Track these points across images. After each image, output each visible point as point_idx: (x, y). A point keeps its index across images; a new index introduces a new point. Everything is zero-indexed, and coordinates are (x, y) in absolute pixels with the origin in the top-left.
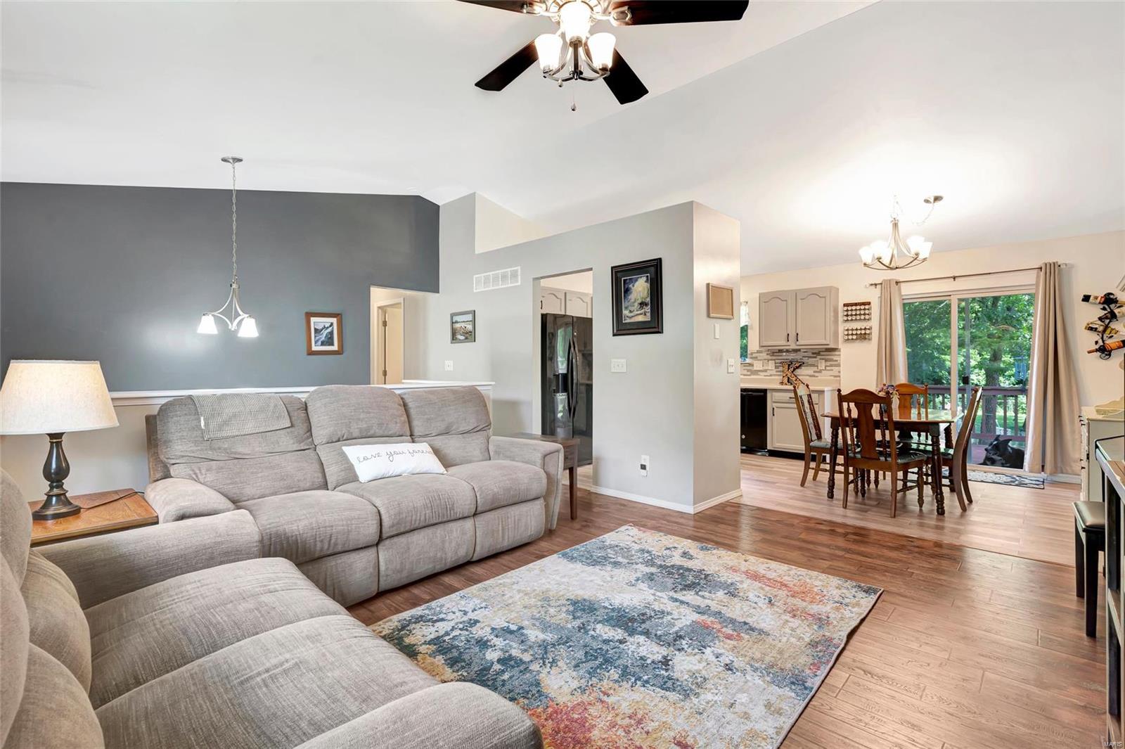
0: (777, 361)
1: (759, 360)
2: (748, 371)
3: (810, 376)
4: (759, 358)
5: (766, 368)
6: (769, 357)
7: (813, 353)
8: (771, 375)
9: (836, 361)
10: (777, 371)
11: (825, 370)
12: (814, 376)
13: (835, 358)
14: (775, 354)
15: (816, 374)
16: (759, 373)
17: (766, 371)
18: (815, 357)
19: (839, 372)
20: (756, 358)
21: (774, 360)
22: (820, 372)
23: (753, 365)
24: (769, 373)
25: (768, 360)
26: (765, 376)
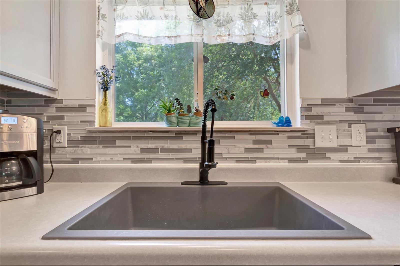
0: (370, 126)
1: (328, 123)
2: (300, 149)
5: (346, 142)
6: (352, 116)
8: (357, 160)
10: (370, 150)
14: (366, 109)
16: (328, 155)
17: (343, 149)
20: (320, 117)
21: (364, 122)
23: (312, 136)
24: (351, 154)
25: (350, 123)
26: (341, 161)
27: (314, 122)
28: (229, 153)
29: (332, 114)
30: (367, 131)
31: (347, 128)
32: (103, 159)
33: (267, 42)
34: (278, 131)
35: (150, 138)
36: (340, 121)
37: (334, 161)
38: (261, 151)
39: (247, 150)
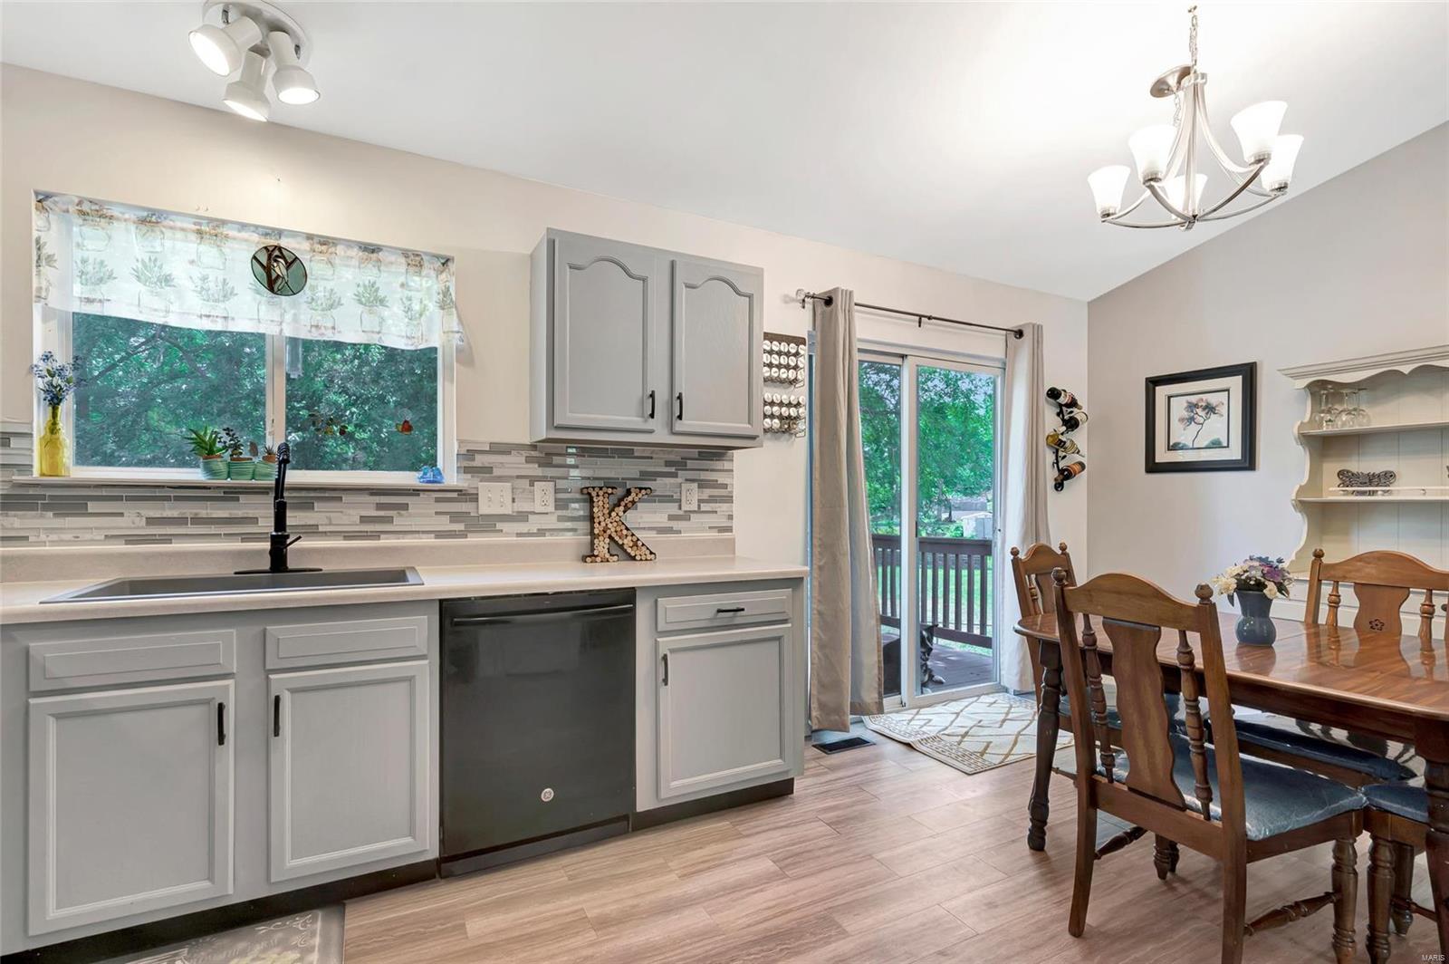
0: (561, 484)
1: (500, 479)
2: (455, 517)
3: (661, 530)
4: (496, 472)
5: (524, 506)
6: (535, 470)
7: (668, 464)
8: (541, 532)
9: (725, 486)
10: (560, 519)
11: (699, 511)
12: (669, 530)
13: (721, 478)
14: (555, 460)
15: (676, 525)
16: (499, 526)
17: (522, 517)
18: (674, 475)
19: (730, 517)
20: (488, 470)
21: (553, 479)
22: (686, 517)
23: (473, 498)
24: (533, 524)
25: (533, 480)
26: (519, 535)
27: (478, 477)
28: (330, 524)
29: (507, 466)
30: (557, 491)
31: (528, 487)
32: (54, 537)
33: (407, 345)
34: (418, 490)
35: (168, 499)
36: (518, 477)
37: (508, 534)
38: (390, 520)
39: (364, 519)
